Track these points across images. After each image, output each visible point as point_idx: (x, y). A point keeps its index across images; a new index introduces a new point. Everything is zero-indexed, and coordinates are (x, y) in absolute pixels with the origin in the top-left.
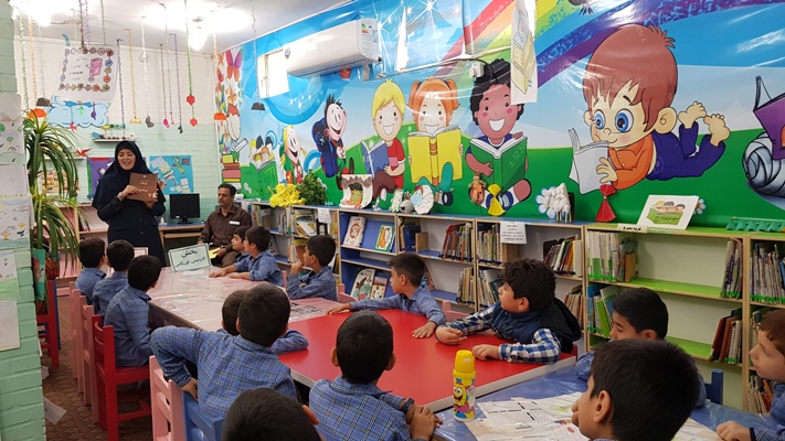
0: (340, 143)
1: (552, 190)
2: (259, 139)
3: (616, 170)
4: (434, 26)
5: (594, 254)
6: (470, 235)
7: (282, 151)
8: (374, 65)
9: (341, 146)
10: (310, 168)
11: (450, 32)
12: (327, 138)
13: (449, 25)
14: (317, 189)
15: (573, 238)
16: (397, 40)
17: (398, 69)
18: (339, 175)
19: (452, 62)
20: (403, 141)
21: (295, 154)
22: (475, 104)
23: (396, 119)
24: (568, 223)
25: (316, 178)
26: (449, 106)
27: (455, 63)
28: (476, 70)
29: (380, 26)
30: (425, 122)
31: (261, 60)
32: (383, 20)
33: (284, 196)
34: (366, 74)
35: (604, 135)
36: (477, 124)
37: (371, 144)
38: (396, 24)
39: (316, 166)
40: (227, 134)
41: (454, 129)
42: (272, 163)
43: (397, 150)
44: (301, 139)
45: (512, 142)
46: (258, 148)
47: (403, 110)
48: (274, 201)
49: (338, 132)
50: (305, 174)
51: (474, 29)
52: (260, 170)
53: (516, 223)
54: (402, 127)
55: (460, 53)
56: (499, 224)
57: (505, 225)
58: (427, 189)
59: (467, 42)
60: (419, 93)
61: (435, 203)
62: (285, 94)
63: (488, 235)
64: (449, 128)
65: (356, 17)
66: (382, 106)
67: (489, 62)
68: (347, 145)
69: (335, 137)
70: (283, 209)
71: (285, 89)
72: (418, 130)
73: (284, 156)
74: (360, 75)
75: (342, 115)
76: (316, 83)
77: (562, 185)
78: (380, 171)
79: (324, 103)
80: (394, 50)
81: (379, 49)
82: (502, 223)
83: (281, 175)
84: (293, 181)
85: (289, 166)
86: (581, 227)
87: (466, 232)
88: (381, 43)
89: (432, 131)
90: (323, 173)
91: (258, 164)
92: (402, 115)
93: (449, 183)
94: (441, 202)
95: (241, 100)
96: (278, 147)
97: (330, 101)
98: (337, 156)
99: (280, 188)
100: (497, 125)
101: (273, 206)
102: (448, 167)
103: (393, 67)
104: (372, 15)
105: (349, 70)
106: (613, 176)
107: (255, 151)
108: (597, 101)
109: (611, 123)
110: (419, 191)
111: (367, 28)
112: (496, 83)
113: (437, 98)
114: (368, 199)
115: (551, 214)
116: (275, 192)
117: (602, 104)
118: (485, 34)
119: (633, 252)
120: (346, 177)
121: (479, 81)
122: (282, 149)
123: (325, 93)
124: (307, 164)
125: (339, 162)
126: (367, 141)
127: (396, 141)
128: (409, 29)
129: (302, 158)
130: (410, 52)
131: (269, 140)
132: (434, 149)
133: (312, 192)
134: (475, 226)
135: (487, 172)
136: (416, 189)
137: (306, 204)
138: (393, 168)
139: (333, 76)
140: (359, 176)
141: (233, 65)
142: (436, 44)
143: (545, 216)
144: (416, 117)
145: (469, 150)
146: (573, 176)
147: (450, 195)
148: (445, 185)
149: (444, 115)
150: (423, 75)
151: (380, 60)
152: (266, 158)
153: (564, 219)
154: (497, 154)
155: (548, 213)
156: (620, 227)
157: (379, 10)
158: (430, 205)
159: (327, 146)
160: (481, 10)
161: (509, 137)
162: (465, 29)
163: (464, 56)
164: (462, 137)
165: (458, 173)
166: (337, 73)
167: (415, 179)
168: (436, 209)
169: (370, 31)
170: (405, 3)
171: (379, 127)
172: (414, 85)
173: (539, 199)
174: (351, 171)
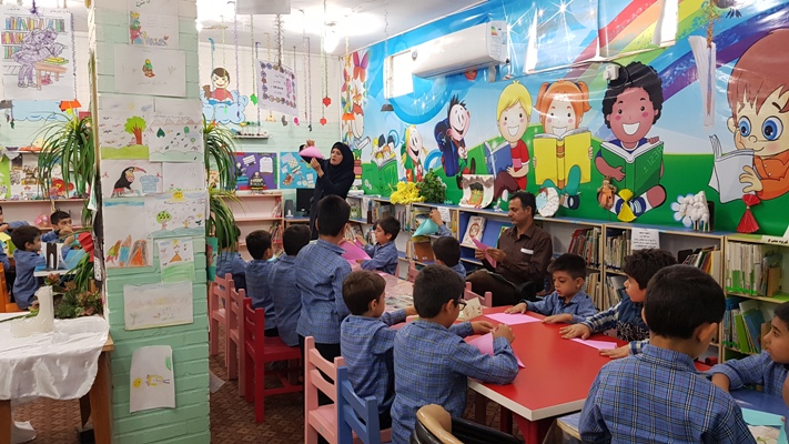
0: (462, 143)
1: (689, 198)
2: (382, 138)
3: (761, 179)
4: (566, 28)
5: (734, 264)
6: (598, 240)
7: (403, 149)
8: (501, 66)
9: (464, 146)
10: (430, 167)
11: (584, 34)
12: (449, 138)
13: (583, 27)
14: (437, 188)
15: (712, 249)
16: (527, 41)
17: (527, 71)
18: (459, 175)
19: (584, 65)
20: (528, 143)
21: (416, 153)
22: (607, 107)
23: (522, 121)
24: (706, 232)
25: (436, 177)
26: (580, 109)
27: (587, 65)
28: (611, 72)
29: (509, 28)
30: (552, 124)
31: (387, 61)
32: (513, 22)
33: (404, 194)
34: (492, 75)
35: (749, 143)
36: (609, 127)
37: (495, 144)
38: (526, 26)
39: (436, 165)
40: (350, 132)
41: (584, 132)
42: (393, 161)
43: (521, 152)
44: (423, 139)
45: (647, 146)
46: (380, 146)
47: (529, 112)
48: (394, 198)
49: (461, 132)
50: (425, 173)
51: (610, 31)
52: (381, 168)
53: (649, 230)
54: (528, 129)
55: (593, 56)
56: (630, 231)
57: (636, 232)
58: (552, 192)
59: (602, 45)
60: (547, 95)
61: (561, 207)
62: (410, 95)
63: (617, 241)
64: (578, 130)
65: (484, 19)
66: (508, 107)
67: (625, 65)
68: (469, 146)
69: (457, 137)
70: (403, 205)
71: (410, 89)
72: (544, 132)
73: (405, 155)
74: (486, 77)
75: (466, 116)
76: (441, 84)
77: (701, 193)
78: (503, 172)
79: (448, 104)
80: (523, 52)
81: (508, 51)
82: (633, 229)
83: (402, 172)
84: (413, 179)
85: (409, 165)
86: (721, 237)
87: (594, 237)
88: (510, 45)
89: (559, 133)
90: (443, 172)
91: (380, 161)
92: (529, 117)
93: (575, 187)
94: (566, 205)
95: (366, 100)
96: (400, 146)
97: (454, 102)
98: (458, 156)
99: (401, 185)
100: (631, 129)
101: (393, 202)
102: (576, 170)
103: (522, 69)
104: (502, 17)
105: (476, 71)
106: (758, 185)
107: (377, 149)
108: (743, 106)
109: (757, 129)
110: (544, 194)
111: (496, 30)
112: (632, 86)
113: (567, 100)
114: (488, 199)
115: (687, 222)
116: (396, 189)
117: (748, 110)
118: (621, 37)
119: (777, 266)
120: (467, 177)
121: (612, 83)
122: (403, 148)
123: (449, 94)
124: (427, 163)
125: (460, 162)
126: (490, 143)
127: (521, 143)
128: (540, 31)
129: (423, 157)
130: (540, 54)
131: (391, 139)
132: (561, 151)
133: (432, 191)
134: (604, 232)
135: (617, 175)
136: (541, 191)
137: (425, 202)
138: (516, 170)
139: (459, 77)
140: (480, 176)
141: (360, 67)
142: (568, 46)
143: (680, 224)
144: (543, 119)
145: (600, 153)
146: (713, 183)
147: (576, 198)
148: (572, 188)
149: (573, 117)
150: (552, 77)
151: (508, 62)
152: (388, 156)
153: (701, 227)
154: (630, 158)
155: (684, 221)
156: (765, 239)
157: (509, 12)
158: (555, 208)
159: (448, 145)
160: (617, 13)
161: (643, 141)
162: (601, 32)
163: (597, 58)
164: (592, 140)
165: (586, 177)
166: (463, 74)
167: (539, 181)
168: (561, 212)
169: (499, 33)
170: (537, 6)
171: (504, 128)
172: (543, 87)
173: (674, 206)
174: (473, 171)
